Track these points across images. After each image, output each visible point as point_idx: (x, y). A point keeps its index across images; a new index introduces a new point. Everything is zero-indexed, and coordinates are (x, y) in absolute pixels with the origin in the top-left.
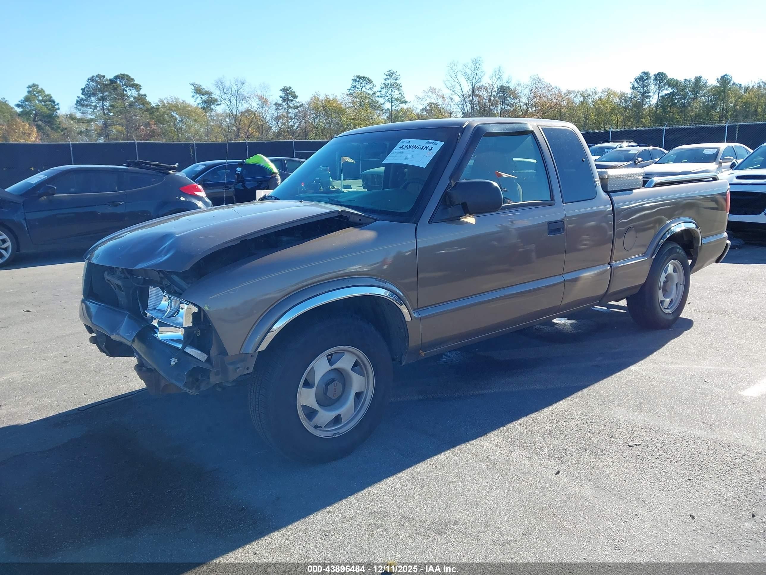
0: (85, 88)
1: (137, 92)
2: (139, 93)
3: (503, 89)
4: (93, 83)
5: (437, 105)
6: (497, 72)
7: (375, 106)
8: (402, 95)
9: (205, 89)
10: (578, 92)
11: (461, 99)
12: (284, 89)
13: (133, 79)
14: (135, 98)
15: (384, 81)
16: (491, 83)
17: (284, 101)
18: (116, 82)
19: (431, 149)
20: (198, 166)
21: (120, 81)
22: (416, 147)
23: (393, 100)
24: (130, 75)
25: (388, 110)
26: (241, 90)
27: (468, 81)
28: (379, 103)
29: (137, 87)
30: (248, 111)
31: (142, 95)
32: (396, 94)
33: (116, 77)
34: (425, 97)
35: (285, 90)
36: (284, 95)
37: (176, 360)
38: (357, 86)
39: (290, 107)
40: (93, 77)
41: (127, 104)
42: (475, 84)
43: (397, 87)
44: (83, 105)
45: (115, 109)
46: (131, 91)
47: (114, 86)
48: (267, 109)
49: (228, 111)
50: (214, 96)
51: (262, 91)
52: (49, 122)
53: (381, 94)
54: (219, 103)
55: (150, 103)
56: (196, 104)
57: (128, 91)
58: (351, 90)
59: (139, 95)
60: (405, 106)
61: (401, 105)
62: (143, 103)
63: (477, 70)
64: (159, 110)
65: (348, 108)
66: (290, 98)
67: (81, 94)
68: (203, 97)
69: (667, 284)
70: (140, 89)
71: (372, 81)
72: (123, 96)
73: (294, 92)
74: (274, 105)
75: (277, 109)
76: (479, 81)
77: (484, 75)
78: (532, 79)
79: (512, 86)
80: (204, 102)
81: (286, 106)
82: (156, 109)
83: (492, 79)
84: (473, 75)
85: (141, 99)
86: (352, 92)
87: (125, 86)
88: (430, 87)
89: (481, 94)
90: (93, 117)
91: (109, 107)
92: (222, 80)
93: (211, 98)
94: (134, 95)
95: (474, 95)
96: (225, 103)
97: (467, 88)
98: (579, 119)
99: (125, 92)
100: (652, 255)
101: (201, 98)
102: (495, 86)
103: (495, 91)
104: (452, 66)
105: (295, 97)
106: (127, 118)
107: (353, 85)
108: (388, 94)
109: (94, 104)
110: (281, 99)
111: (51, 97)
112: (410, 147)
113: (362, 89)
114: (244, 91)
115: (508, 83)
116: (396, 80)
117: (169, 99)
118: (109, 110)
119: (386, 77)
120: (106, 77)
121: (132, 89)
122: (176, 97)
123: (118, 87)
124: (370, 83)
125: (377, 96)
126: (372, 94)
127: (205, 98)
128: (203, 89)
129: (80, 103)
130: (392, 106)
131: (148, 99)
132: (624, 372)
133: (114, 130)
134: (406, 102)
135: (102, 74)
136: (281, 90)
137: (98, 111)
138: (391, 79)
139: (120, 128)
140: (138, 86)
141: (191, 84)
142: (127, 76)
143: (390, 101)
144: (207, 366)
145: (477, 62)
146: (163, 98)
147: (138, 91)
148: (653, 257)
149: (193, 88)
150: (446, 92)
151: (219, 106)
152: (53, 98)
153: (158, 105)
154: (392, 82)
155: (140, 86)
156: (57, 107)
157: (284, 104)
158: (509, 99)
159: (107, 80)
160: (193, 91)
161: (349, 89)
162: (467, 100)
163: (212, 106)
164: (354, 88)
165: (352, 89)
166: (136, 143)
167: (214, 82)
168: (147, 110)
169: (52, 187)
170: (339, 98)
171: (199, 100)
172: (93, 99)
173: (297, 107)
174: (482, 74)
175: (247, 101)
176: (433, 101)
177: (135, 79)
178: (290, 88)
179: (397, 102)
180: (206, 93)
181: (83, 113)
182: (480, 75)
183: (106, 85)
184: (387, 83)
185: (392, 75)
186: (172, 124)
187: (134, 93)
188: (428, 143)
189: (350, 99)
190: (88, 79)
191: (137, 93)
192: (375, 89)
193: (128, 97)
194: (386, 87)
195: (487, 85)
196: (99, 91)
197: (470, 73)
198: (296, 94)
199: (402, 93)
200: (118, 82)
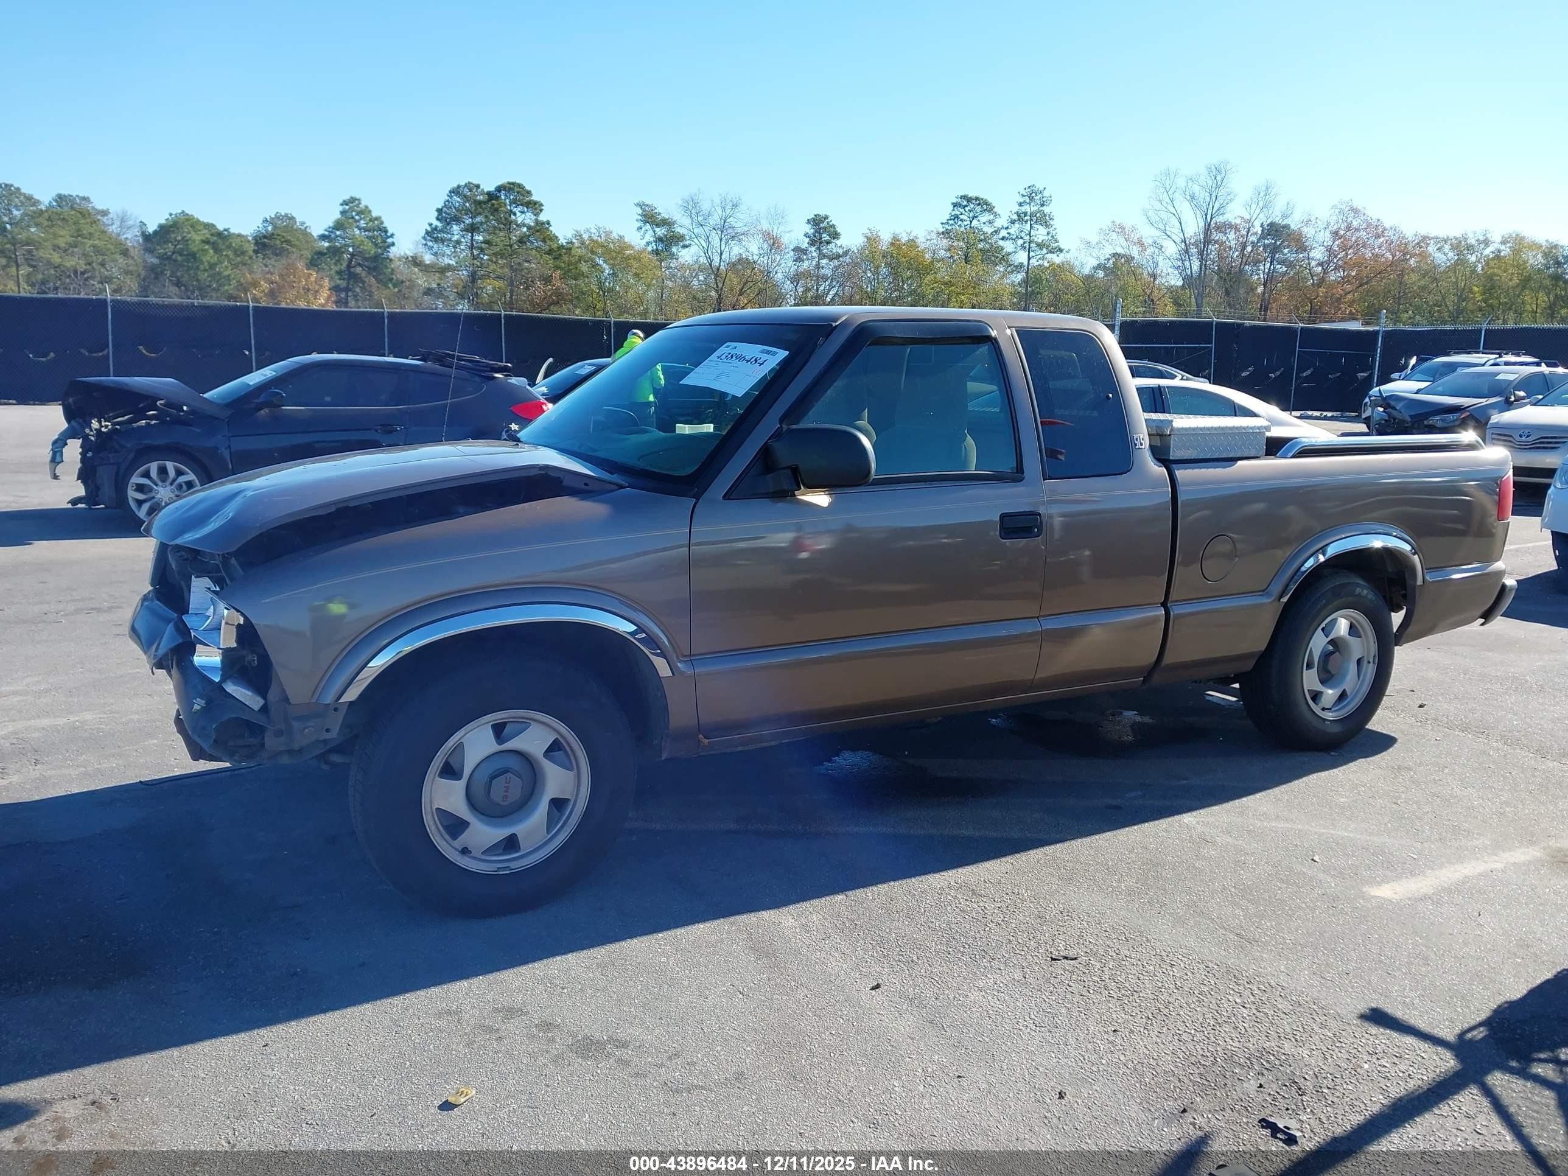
0: (443, 207)
1: (535, 217)
2: (536, 220)
3: (1274, 230)
4: (459, 199)
5: (1130, 259)
6: (1262, 195)
7: (994, 256)
8: (1052, 236)
9: (663, 215)
10: (1445, 241)
11: (1180, 248)
12: (814, 220)
13: (529, 193)
14: (529, 228)
15: (1016, 208)
16: (1247, 217)
17: (812, 243)
18: (497, 198)
19: (762, 364)
20: (582, 367)
21: (506, 195)
22: (741, 358)
23: (1033, 245)
24: (525, 185)
25: (1021, 265)
26: (732, 218)
27: (1198, 211)
28: (1005, 251)
29: (535, 207)
30: (740, 260)
31: (543, 224)
32: (1040, 234)
33: (499, 189)
34: (1103, 242)
35: (817, 222)
36: (812, 231)
37: (204, 702)
38: (962, 217)
39: (825, 256)
40: (459, 187)
41: (514, 238)
42: (1211, 219)
43: (1043, 220)
44: (436, 240)
45: (492, 248)
46: (523, 215)
47: (493, 205)
48: (779, 257)
49: (703, 260)
50: (678, 230)
51: (771, 222)
52: (375, 269)
53: (1008, 233)
54: (687, 243)
55: (557, 237)
56: (644, 242)
57: (518, 214)
58: (948, 223)
59: (537, 222)
60: (1056, 259)
61: (1049, 256)
62: (544, 238)
63: (1218, 187)
64: (573, 252)
65: (939, 261)
66: (825, 237)
67: (435, 220)
68: (657, 230)
69: (1331, 657)
70: (541, 210)
71: (994, 207)
72: (508, 224)
73: (833, 226)
74: (793, 250)
75: (798, 260)
76: (1221, 211)
77: (1232, 200)
78: (1337, 211)
79: (1294, 223)
80: (660, 240)
81: (815, 254)
82: (567, 249)
83: (1248, 208)
84: (1208, 199)
85: (541, 229)
86: (950, 228)
87: (514, 205)
88: (1113, 222)
89: (1224, 239)
90: (452, 262)
91: (483, 245)
92: (696, 198)
93: (673, 232)
94: (527, 221)
95: (1207, 240)
96: (699, 244)
97: (1193, 227)
98: (1444, 298)
99: (513, 217)
100: (1281, 596)
101: (654, 231)
102: (1257, 224)
103: (1256, 233)
104: (1164, 178)
105: (835, 235)
106: (512, 266)
107: (953, 214)
108: (1023, 235)
109: (456, 238)
110: (808, 239)
111: (382, 223)
112: (732, 357)
113: (971, 222)
114: (735, 220)
115: (1284, 217)
116: (1042, 205)
117: (593, 231)
118: (482, 250)
119: (1022, 200)
120: (481, 188)
121: (526, 209)
122: (608, 230)
123: (501, 207)
124: (989, 211)
125: (1001, 237)
126: (992, 233)
127: (661, 232)
128: (659, 214)
129: (432, 234)
130: (1029, 259)
131: (554, 229)
132: (1163, 823)
133: (489, 287)
134: (1061, 250)
135: (474, 182)
136: (809, 222)
137: (464, 253)
138: (1032, 204)
139: (497, 284)
140: (537, 206)
141: (638, 205)
142: (520, 186)
143: (1027, 247)
144: (260, 720)
145: (1218, 173)
146: (581, 229)
147: (537, 215)
148: (1282, 600)
149: (640, 212)
150: (1148, 233)
151: (687, 249)
152: (385, 225)
153: (571, 243)
154: (1034, 209)
155: (542, 205)
156: (389, 240)
157: (813, 249)
158: (1286, 251)
159: (483, 193)
160: (640, 218)
161: (945, 221)
162: (1194, 250)
163: (674, 249)
164: (954, 219)
165: (951, 222)
166: (502, 316)
167: (680, 202)
168: (550, 252)
169: (278, 393)
170: (921, 240)
171: (649, 237)
172: (455, 228)
173: (838, 257)
174: (1229, 197)
175: (740, 241)
176: (1120, 250)
177: (533, 192)
178: (826, 217)
179: (1042, 250)
180: (666, 223)
181: (435, 254)
182: (1224, 200)
183: (480, 203)
184: (1023, 211)
185: (1034, 195)
186: (594, 280)
187: (528, 218)
188: (762, 352)
189: (945, 243)
190: (450, 192)
191: (533, 217)
192: (999, 223)
193: (518, 225)
194: (1019, 220)
195: (1238, 221)
196: (466, 214)
197: (1202, 196)
198: (839, 230)
199: (1054, 233)
200: (503, 197)
